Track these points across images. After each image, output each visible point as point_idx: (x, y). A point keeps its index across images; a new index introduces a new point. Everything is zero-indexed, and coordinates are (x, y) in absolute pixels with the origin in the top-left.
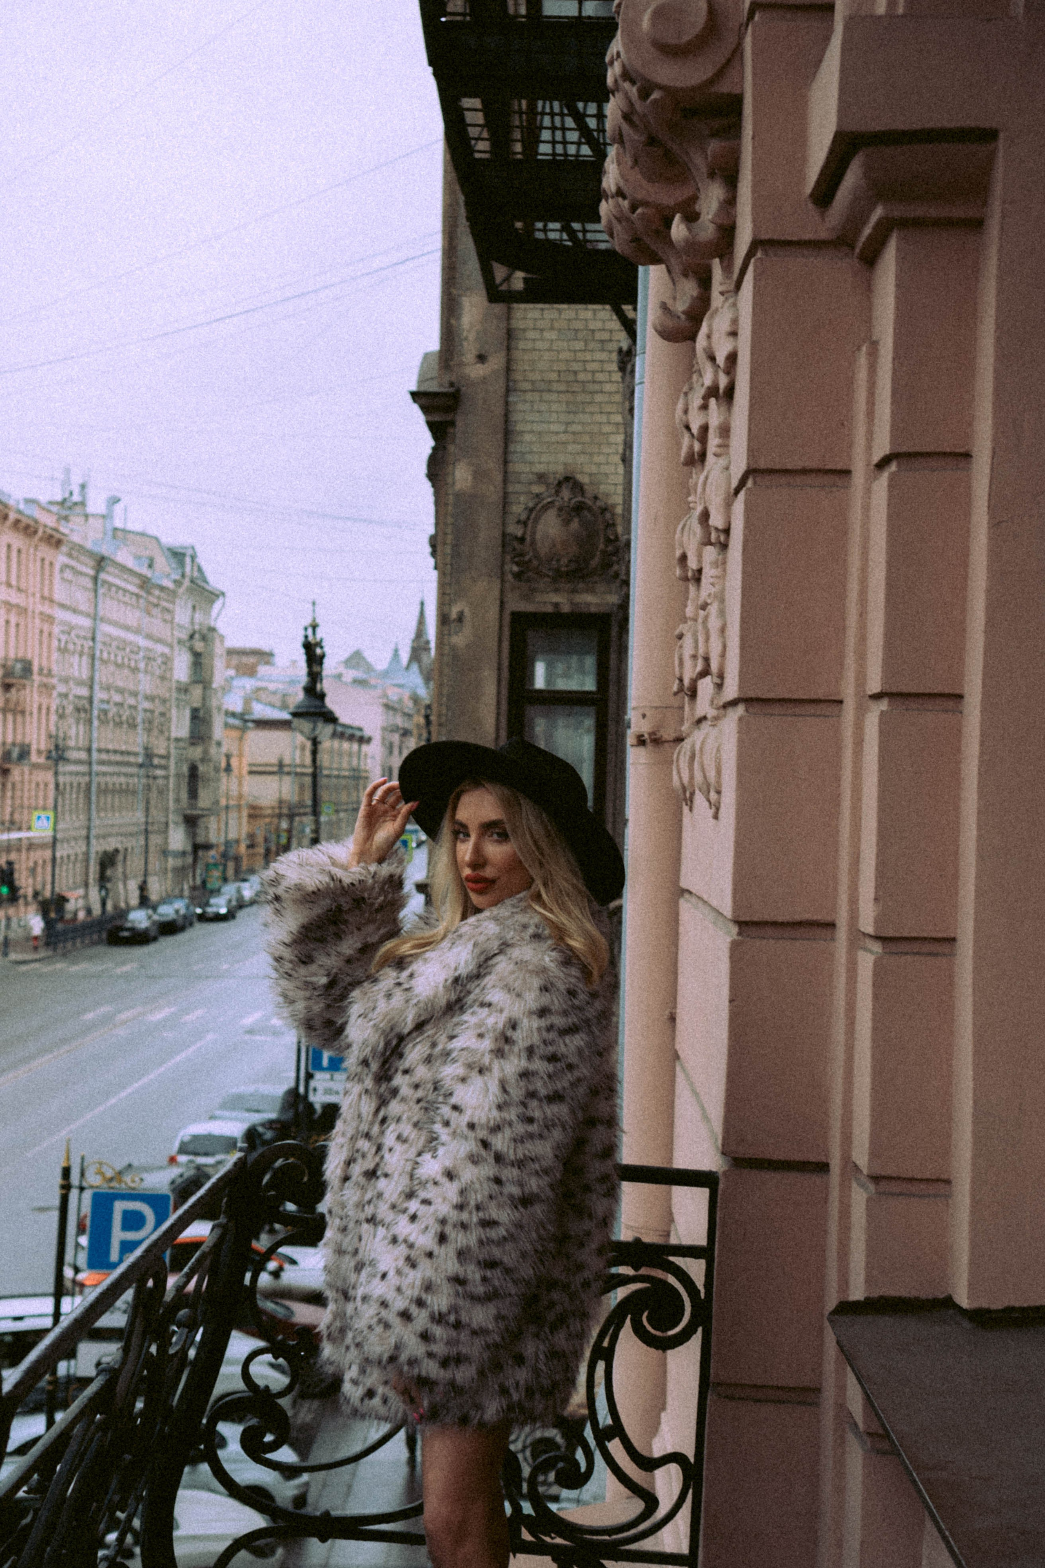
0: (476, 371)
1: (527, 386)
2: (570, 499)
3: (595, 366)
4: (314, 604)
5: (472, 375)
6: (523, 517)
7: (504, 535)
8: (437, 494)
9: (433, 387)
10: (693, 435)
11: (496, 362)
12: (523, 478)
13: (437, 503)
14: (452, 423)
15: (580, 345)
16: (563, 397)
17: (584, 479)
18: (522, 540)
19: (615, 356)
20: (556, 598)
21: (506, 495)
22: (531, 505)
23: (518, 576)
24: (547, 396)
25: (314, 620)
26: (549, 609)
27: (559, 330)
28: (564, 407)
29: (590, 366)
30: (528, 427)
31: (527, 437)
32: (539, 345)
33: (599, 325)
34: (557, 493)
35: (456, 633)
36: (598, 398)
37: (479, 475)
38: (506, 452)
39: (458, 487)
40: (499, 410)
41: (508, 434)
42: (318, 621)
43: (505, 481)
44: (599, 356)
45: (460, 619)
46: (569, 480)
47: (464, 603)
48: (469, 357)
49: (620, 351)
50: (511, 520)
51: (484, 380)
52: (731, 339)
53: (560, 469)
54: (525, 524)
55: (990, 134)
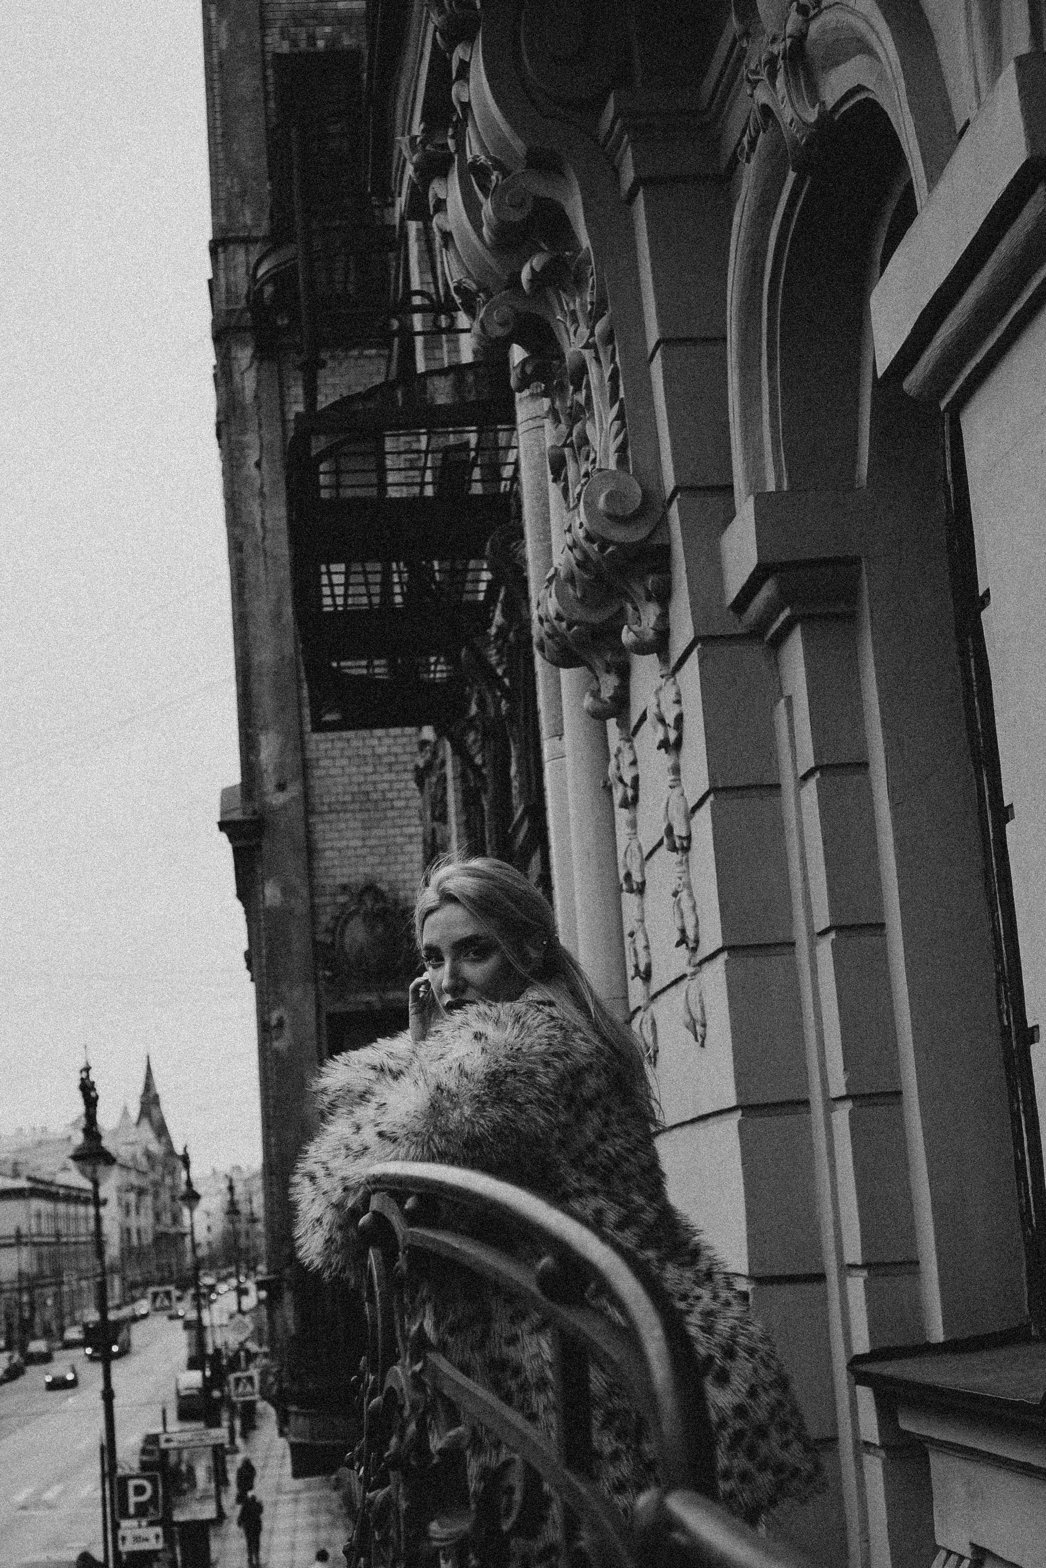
0: (277, 799)
1: (326, 808)
2: (373, 905)
3: (386, 786)
5: (274, 802)
6: (331, 926)
7: (315, 943)
8: (247, 912)
9: (237, 816)
10: (625, 785)
11: (294, 790)
12: (328, 890)
13: (249, 920)
14: (259, 847)
15: (370, 769)
16: (358, 816)
17: (384, 887)
18: (332, 946)
19: (409, 776)
20: (367, 998)
22: (337, 914)
23: (331, 980)
24: (343, 816)
25: (87, 1063)
26: (362, 1007)
27: (349, 758)
28: (358, 824)
29: (380, 787)
30: (329, 844)
31: (328, 854)
32: (333, 772)
33: (384, 750)
34: (360, 901)
35: (277, 1038)
36: (390, 814)
37: (287, 891)
38: (310, 869)
39: (268, 903)
40: (301, 832)
41: (311, 851)
43: (312, 896)
44: (387, 777)
45: (281, 1023)
46: (370, 888)
47: (282, 1009)
48: (270, 786)
49: (417, 768)
50: (321, 928)
51: (284, 807)
52: (676, 706)
53: (361, 880)
54: (333, 932)
55: (855, 561)
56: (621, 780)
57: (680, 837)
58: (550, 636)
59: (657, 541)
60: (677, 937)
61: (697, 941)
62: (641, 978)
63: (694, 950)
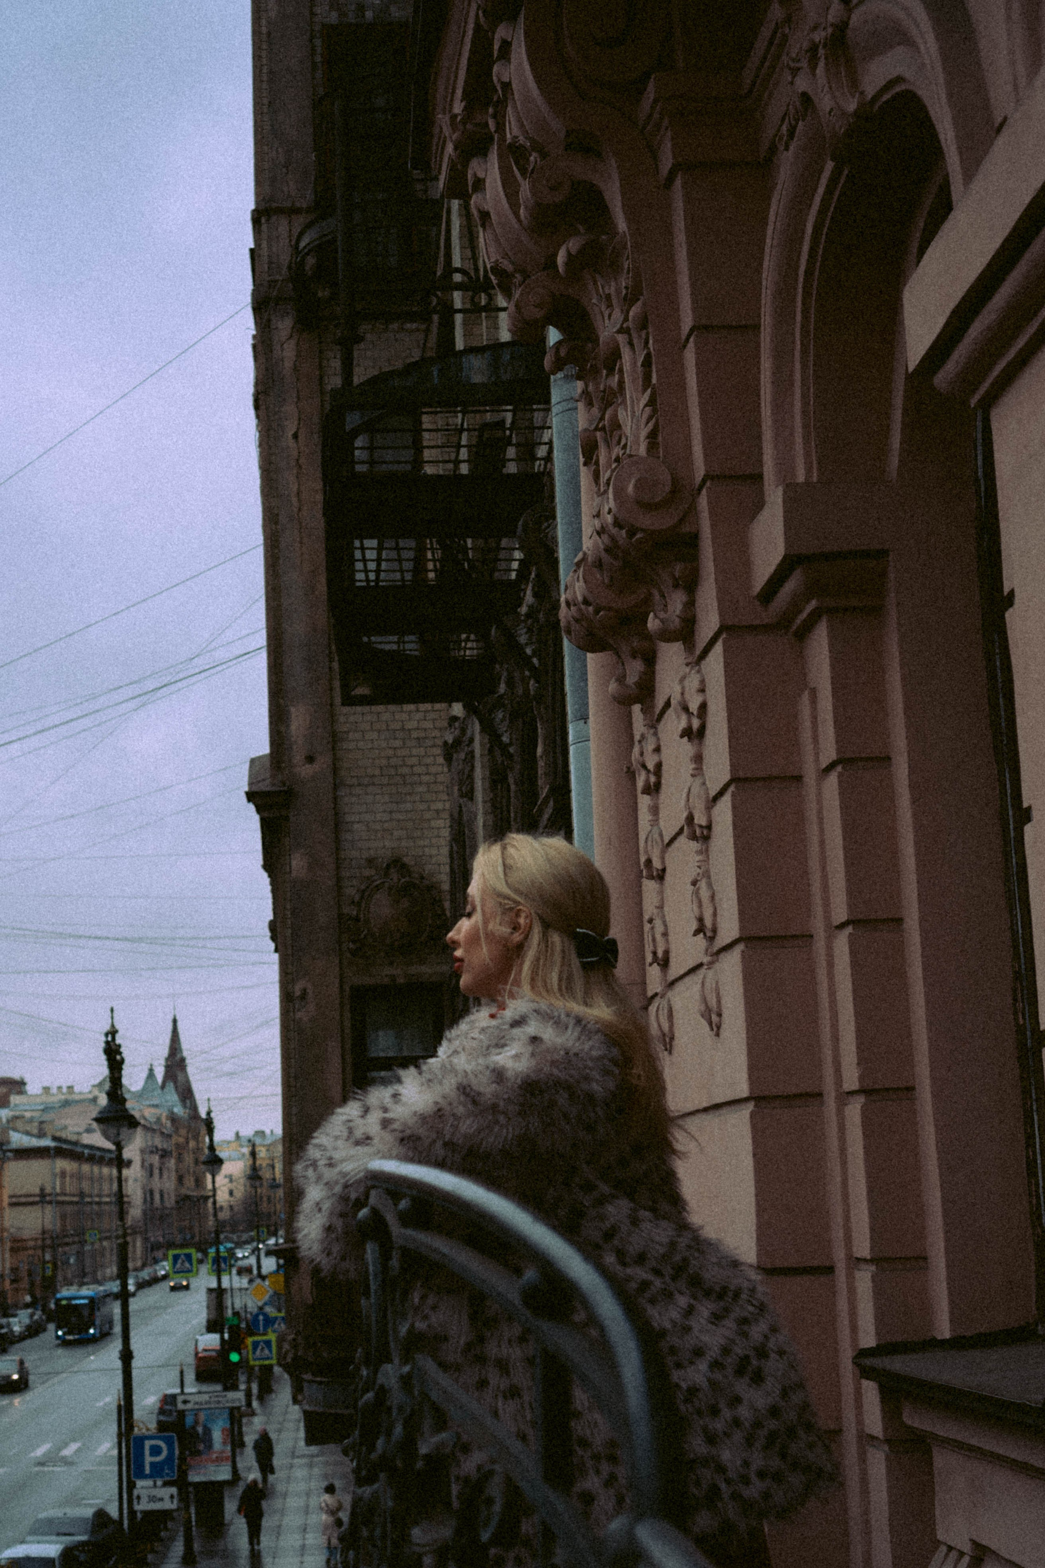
0: (306, 771)
1: (355, 781)
2: (399, 880)
3: (414, 760)
4: (112, 1010)
5: (303, 774)
6: (357, 898)
7: (340, 916)
8: (273, 884)
9: (264, 787)
10: (648, 771)
11: (323, 763)
12: (355, 863)
13: (275, 891)
14: (287, 818)
15: (398, 743)
16: (386, 789)
17: (410, 861)
18: (357, 919)
19: (438, 751)
20: (391, 971)
21: (339, 879)
22: (363, 887)
23: (355, 953)
24: (370, 789)
25: (113, 1026)
26: (386, 981)
27: (379, 731)
28: (387, 798)
29: (409, 761)
30: (356, 818)
31: (356, 827)
32: (361, 744)
33: (414, 724)
34: (387, 874)
35: (300, 1009)
36: (418, 788)
37: (313, 863)
38: (337, 840)
39: (294, 874)
40: (328, 804)
41: (338, 825)
42: (117, 1027)
43: (338, 867)
44: (415, 752)
45: (304, 995)
46: (397, 863)
47: (306, 981)
48: (298, 757)
49: (446, 743)
50: (347, 901)
51: (313, 778)
52: (700, 694)
53: (388, 853)
54: (359, 904)
55: (883, 553)
56: (644, 766)
57: (701, 826)
58: (577, 621)
59: (686, 529)
60: (694, 926)
61: (714, 930)
62: (658, 964)
63: (712, 939)
